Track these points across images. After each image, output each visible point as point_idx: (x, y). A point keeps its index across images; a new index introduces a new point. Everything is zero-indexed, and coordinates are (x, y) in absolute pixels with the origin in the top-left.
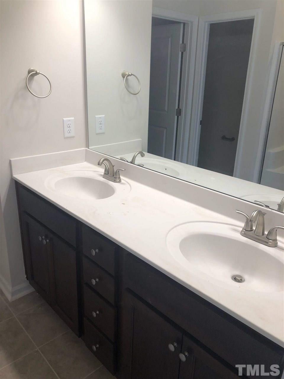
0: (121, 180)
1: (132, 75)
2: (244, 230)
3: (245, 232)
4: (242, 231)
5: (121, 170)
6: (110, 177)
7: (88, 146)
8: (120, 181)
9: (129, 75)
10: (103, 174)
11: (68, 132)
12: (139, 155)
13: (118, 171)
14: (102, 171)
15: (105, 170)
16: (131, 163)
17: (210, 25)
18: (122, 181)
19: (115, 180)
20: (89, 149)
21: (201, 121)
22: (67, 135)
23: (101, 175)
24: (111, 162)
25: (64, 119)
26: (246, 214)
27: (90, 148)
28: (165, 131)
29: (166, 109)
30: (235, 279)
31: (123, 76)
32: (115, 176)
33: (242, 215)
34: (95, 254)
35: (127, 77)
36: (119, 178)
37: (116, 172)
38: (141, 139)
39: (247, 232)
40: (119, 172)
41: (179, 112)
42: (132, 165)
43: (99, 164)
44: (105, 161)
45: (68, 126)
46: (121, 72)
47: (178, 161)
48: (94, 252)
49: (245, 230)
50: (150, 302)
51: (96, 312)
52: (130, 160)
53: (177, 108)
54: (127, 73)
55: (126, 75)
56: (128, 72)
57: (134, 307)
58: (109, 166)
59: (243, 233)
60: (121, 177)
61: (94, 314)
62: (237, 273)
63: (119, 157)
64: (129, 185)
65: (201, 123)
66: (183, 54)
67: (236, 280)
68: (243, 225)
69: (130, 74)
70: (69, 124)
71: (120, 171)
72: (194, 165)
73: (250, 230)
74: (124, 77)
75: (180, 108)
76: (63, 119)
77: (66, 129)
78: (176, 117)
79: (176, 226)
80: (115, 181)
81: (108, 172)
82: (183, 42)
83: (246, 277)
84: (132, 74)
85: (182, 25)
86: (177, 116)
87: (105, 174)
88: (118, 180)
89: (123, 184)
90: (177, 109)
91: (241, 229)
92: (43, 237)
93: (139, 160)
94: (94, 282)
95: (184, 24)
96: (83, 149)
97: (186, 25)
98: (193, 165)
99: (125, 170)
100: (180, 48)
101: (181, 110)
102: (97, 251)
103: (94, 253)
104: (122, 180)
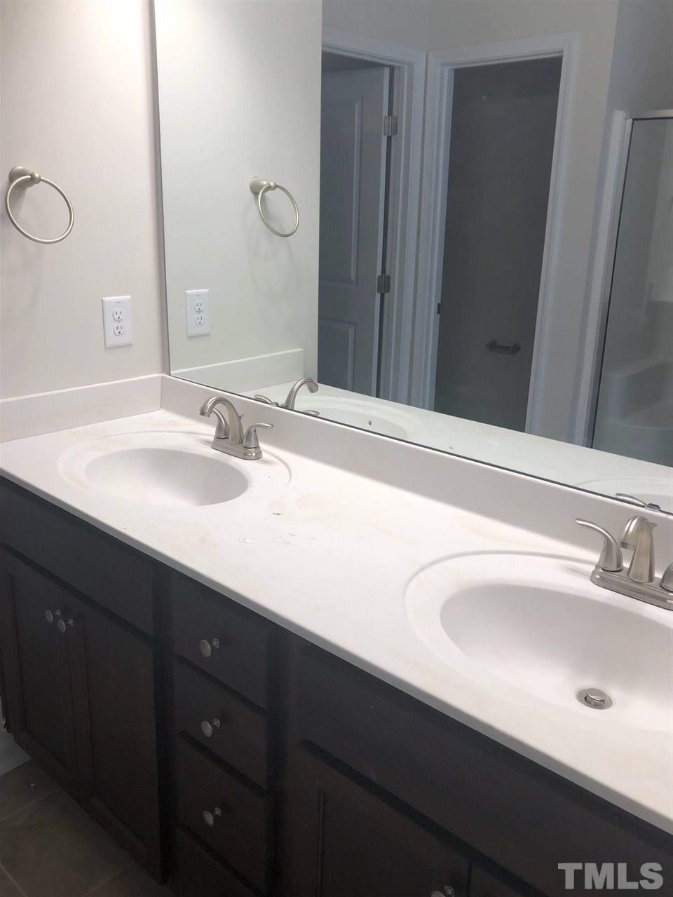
0: (261, 452)
1: (276, 186)
2: (601, 571)
3: (605, 576)
4: (594, 573)
5: (260, 426)
6: (230, 447)
7: (166, 367)
8: (258, 457)
9: (270, 187)
10: (212, 439)
11: (115, 333)
12: (305, 387)
13: (253, 429)
14: (210, 431)
15: (219, 428)
16: (286, 407)
17: (453, 73)
18: (265, 456)
19: (245, 454)
20: (170, 375)
21: (439, 305)
22: (112, 340)
23: (208, 442)
24: (233, 406)
25: (104, 299)
26: (604, 530)
27: (172, 372)
28: (351, 332)
29: (353, 277)
30: (586, 698)
31: (255, 189)
32: (244, 444)
33: (595, 531)
34: (212, 652)
35: (263, 192)
36: (257, 447)
37: (249, 433)
38: (299, 349)
39: (608, 575)
40: (255, 431)
41: (385, 285)
42: (289, 414)
43: (203, 413)
44: (219, 406)
45: (116, 317)
46: (248, 180)
47: (386, 398)
48: (209, 647)
49: (603, 569)
50: (373, 776)
51: (212, 812)
52: (282, 401)
53: (379, 273)
54: (265, 183)
55: (264, 186)
56: (265, 180)
57: (324, 793)
58: (230, 420)
59: (598, 577)
60: (262, 446)
61: (210, 819)
62: (589, 683)
63: (251, 394)
64: (283, 465)
65: (439, 309)
66: (391, 141)
67: (590, 703)
68: (595, 557)
69: (272, 184)
70: (119, 313)
71: (258, 429)
72: (427, 406)
73: (615, 569)
74: (256, 194)
75: (388, 273)
76: (102, 300)
77: (111, 326)
78: (378, 296)
79: (422, 569)
80: (245, 457)
81: (226, 433)
82: (390, 113)
83: (613, 693)
84: (277, 184)
85: (387, 71)
86: (380, 294)
87: (218, 438)
88: (254, 454)
89: (266, 462)
90: (379, 276)
91: (592, 568)
92: (58, 613)
93: (305, 400)
94: (207, 729)
95: (392, 69)
96: (156, 378)
97: (396, 71)
98: (423, 407)
99: (273, 426)
100: (384, 126)
101: (389, 277)
102: (216, 643)
103: (207, 649)
104: (263, 452)
